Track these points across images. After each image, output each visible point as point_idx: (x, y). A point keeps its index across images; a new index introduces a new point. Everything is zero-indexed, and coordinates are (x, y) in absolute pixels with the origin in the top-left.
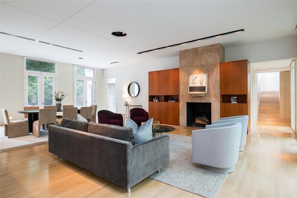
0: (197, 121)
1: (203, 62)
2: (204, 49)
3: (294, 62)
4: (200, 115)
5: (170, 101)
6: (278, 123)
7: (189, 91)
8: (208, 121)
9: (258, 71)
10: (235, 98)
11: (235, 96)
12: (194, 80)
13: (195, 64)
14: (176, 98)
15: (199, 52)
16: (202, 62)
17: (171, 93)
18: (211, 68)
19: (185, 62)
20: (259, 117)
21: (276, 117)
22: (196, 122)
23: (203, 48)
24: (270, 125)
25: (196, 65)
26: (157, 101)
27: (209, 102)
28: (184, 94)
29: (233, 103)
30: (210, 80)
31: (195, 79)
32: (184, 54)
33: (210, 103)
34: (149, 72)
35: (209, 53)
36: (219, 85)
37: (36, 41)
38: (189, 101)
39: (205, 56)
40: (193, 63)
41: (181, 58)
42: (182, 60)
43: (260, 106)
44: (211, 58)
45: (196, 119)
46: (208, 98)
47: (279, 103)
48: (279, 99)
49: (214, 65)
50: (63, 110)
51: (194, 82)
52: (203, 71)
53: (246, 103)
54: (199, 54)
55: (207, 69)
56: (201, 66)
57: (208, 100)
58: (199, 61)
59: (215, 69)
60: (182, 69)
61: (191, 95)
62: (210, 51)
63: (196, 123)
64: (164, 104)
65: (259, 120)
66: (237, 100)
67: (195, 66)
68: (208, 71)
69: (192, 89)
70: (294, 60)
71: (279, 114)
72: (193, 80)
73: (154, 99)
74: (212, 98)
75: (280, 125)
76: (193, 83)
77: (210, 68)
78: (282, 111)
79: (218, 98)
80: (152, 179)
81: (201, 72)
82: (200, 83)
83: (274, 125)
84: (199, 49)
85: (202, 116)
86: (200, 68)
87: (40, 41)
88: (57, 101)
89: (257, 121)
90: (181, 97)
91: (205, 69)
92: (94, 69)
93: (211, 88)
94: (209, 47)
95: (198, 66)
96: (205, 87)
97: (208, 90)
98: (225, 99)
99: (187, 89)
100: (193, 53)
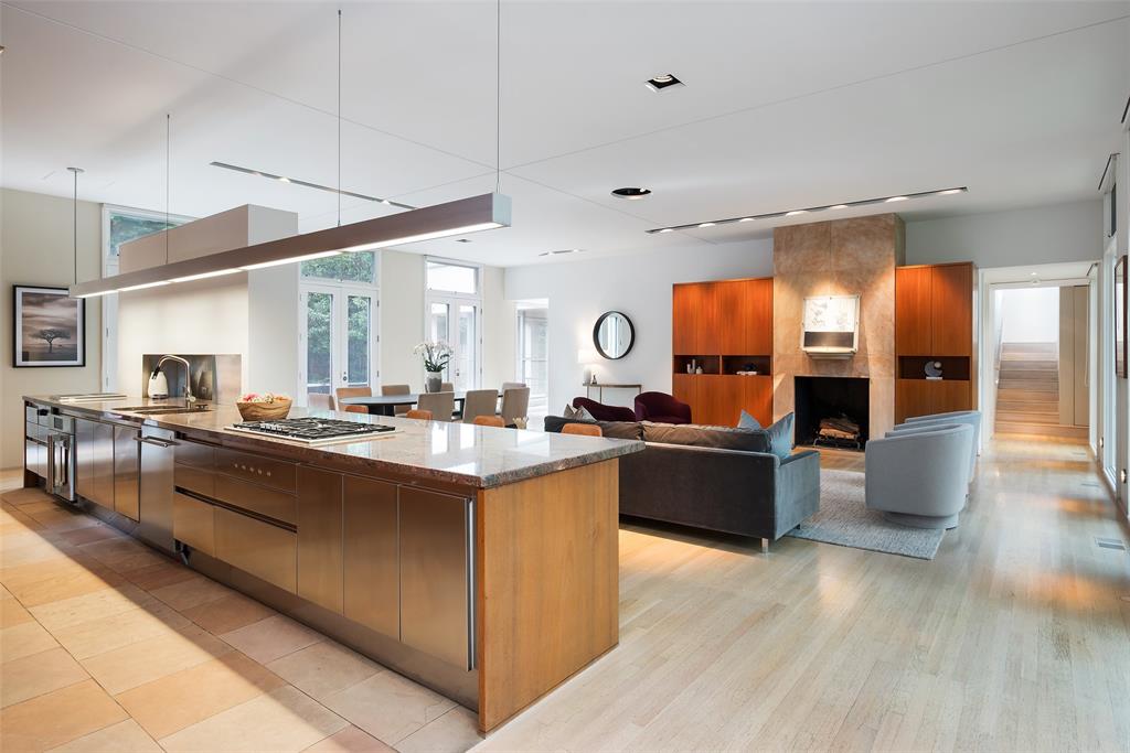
0: (823, 432)
1: (845, 264)
2: (848, 228)
3: (1095, 269)
4: (833, 413)
5: (743, 373)
6: (1053, 438)
7: (806, 345)
8: (857, 429)
9: (996, 284)
10: (938, 365)
11: (936, 359)
13: (823, 269)
14: (763, 366)
15: (834, 233)
16: (841, 262)
17: (746, 348)
18: (869, 282)
19: (790, 261)
20: (997, 420)
21: (1050, 420)
22: (821, 433)
23: (846, 223)
24: (1031, 442)
25: (826, 271)
26: (699, 371)
27: (863, 377)
28: (789, 352)
29: (931, 381)
30: (866, 314)
31: (822, 309)
32: (789, 238)
33: (867, 381)
34: (674, 286)
35: (863, 238)
36: (893, 329)
37: (282, 180)
38: (801, 373)
39: (851, 247)
40: (814, 264)
41: (777, 249)
42: (783, 253)
43: (999, 388)
44: (869, 254)
45: (822, 425)
46: (860, 366)
47: (1056, 379)
48: (1056, 367)
49: (878, 272)
50: (417, 400)
51: (818, 319)
53: (968, 379)
54: (835, 241)
55: (859, 283)
56: (841, 273)
57: (860, 371)
58: (833, 260)
59: (882, 285)
60: (783, 280)
61: (810, 355)
62: (866, 234)
63: (823, 437)
64: (721, 379)
65: (996, 430)
66: (940, 372)
67: (821, 272)
68: (860, 290)
69: (811, 338)
70: (1096, 264)
71: (1056, 411)
72: (817, 314)
73: (689, 366)
74: (870, 363)
75: (1058, 443)
76: (816, 322)
77: (865, 282)
78: (1064, 401)
80: (794, 537)
81: (840, 292)
82: (837, 323)
83: (1040, 442)
84: (833, 226)
85: (840, 417)
86: (837, 278)
87: (292, 181)
88: (429, 370)
89: (993, 433)
90: (778, 360)
91: (852, 282)
92: (477, 269)
93: (869, 336)
94: (865, 222)
95: (832, 274)
96: (852, 334)
97: (859, 341)
98: (909, 367)
99: (799, 338)
100: (816, 237)
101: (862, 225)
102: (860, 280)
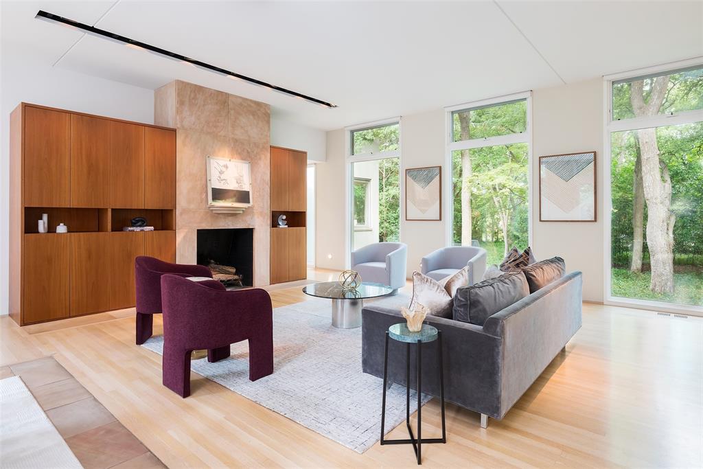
1: (239, 134)
2: (241, 104)
7: (212, 200)
10: (284, 217)
12: (221, 172)
13: (222, 133)
15: (231, 106)
16: (237, 132)
17: (146, 200)
18: (255, 152)
19: (193, 118)
23: (240, 100)
25: (225, 136)
26: (62, 228)
28: (192, 206)
29: (282, 228)
31: (224, 169)
32: (192, 96)
35: (251, 117)
39: (243, 120)
40: (215, 127)
42: (186, 108)
44: (255, 130)
46: (248, 218)
49: (261, 147)
51: (222, 177)
52: (239, 154)
54: (232, 112)
55: (248, 152)
56: (236, 141)
57: (249, 222)
58: (230, 128)
59: (263, 157)
60: (186, 137)
61: (215, 209)
62: (253, 114)
66: (286, 222)
67: (221, 136)
68: (250, 157)
69: (218, 194)
73: (40, 222)
74: (256, 217)
76: (220, 179)
77: (253, 152)
79: (266, 217)
81: (235, 156)
82: (237, 182)
84: (231, 99)
86: (232, 146)
90: (181, 214)
91: (243, 151)
94: (252, 105)
95: (229, 140)
96: (250, 192)
100: (217, 103)
101: (250, 106)
102: (249, 150)
